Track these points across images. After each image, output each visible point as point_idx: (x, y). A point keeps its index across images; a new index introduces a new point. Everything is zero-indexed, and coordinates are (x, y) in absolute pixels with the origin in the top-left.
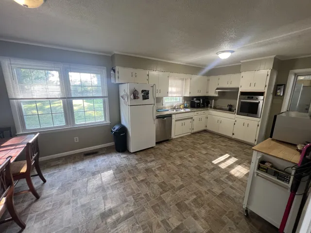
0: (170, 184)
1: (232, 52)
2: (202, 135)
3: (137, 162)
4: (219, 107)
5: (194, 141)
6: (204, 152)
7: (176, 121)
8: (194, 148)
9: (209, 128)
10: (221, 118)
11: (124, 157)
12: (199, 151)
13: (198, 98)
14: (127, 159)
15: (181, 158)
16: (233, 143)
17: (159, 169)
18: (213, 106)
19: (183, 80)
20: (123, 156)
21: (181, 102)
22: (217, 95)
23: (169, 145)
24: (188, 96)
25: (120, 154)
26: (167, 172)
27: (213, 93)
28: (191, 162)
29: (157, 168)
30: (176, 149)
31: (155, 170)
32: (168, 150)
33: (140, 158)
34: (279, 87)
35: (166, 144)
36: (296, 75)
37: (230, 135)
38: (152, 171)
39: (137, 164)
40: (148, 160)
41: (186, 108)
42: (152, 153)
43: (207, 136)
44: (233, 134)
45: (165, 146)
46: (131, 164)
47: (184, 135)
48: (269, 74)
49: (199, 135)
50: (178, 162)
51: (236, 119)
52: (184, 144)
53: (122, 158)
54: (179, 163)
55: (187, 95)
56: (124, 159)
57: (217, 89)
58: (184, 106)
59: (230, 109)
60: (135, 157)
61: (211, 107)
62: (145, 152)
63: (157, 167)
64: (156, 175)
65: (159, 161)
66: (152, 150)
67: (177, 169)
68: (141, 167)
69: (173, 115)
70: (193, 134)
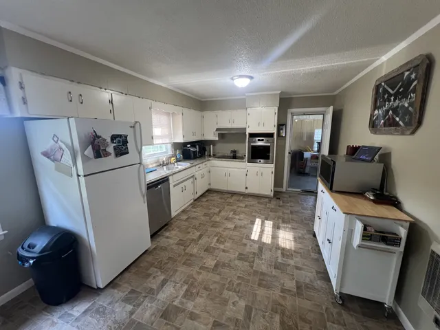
0: (230, 319)
1: (251, 78)
2: (209, 198)
3: (129, 307)
4: (220, 155)
5: (206, 211)
6: (231, 226)
7: (175, 186)
8: (215, 225)
9: (214, 186)
10: (230, 169)
11: (86, 312)
12: (224, 227)
13: (193, 144)
14: (97, 311)
15: (208, 250)
16: (250, 199)
17: (188, 295)
18: (212, 154)
19: (168, 114)
20: (78, 309)
21: (170, 153)
22: (217, 139)
23: (173, 232)
24: (182, 142)
25: (66, 309)
26: (205, 293)
27: (212, 136)
28: (228, 252)
29: (185, 296)
30: (189, 236)
31: (182, 303)
32: (178, 244)
33: (132, 291)
34: (281, 127)
35: (167, 234)
36: (293, 115)
37: (243, 190)
38: (178, 310)
39: (132, 313)
40: (154, 287)
41: (179, 161)
42: (152, 265)
43: (216, 197)
44: (246, 188)
45: (167, 238)
46: (115, 322)
47: (186, 206)
48: (277, 111)
49: (204, 200)
50: (211, 263)
51: (248, 168)
52: (197, 223)
53: (77, 319)
54: (213, 263)
55: (180, 140)
56: (88, 318)
57: (217, 130)
58: (177, 158)
59: (234, 156)
60: (118, 294)
61: (210, 156)
62: (133, 270)
63: (182, 293)
64: (193, 316)
65: (177, 277)
66: (149, 258)
67: (218, 277)
68: (148, 314)
69: (170, 178)
70: (195, 200)
